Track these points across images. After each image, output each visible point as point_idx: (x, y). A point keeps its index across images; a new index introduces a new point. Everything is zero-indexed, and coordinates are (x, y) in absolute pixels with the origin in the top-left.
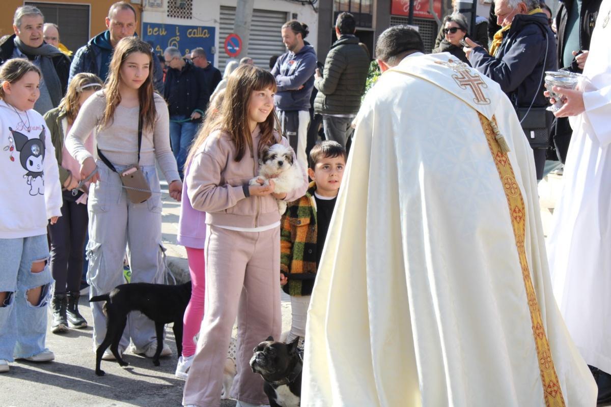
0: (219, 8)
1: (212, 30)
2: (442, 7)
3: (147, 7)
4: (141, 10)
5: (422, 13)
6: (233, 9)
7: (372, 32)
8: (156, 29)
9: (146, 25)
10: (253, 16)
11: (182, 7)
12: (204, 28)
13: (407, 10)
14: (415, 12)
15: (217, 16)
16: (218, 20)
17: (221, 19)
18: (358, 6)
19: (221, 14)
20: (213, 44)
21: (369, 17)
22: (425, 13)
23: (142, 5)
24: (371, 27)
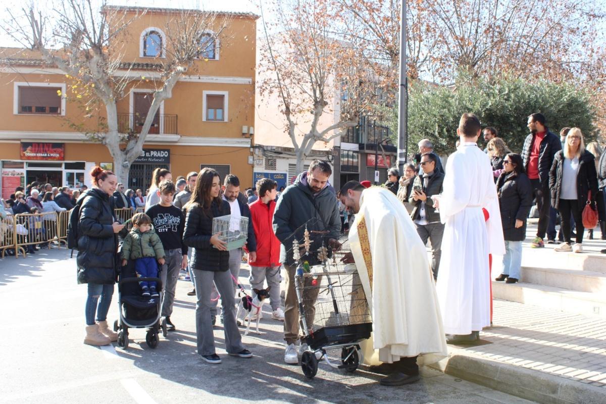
0: (288, 165)
1: (285, 175)
2: (390, 162)
3: (256, 165)
4: (253, 167)
5: (381, 165)
6: (295, 165)
7: (359, 174)
8: (260, 175)
9: (255, 173)
10: (304, 168)
11: (271, 165)
12: (281, 174)
13: (374, 164)
14: (378, 165)
15: (287, 168)
16: (288, 171)
17: (289, 170)
18: (351, 162)
19: (289, 167)
20: (286, 181)
21: (357, 167)
22: (383, 165)
23: (253, 164)
24: (358, 172)
